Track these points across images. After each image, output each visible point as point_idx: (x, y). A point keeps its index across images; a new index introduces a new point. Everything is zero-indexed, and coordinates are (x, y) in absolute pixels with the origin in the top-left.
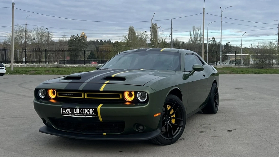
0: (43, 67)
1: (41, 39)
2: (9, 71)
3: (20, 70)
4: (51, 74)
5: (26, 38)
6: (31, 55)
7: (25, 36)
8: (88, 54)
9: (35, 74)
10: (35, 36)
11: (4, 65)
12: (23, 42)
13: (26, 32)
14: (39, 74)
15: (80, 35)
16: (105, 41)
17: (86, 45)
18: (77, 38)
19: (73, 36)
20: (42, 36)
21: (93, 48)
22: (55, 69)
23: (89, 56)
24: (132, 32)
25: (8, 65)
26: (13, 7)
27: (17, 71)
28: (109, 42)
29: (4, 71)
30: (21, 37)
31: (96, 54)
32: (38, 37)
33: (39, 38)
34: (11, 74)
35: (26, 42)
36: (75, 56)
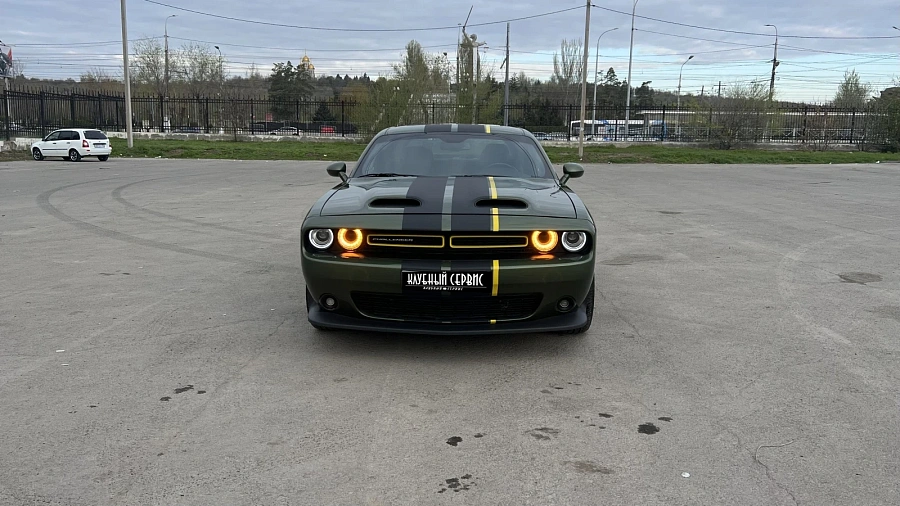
0: (203, 140)
1: (202, 71)
2: (119, 148)
3: (147, 146)
4: (218, 156)
5: (167, 71)
7: (166, 65)
8: (313, 109)
9: (182, 156)
10: (187, 64)
11: (110, 134)
12: (162, 78)
13: (166, 55)
14: (191, 156)
15: (295, 64)
16: (356, 78)
17: (310, 87)
18: (287, 71)
19: (280, 66)
20: (203, 65)
21: (327, 95)
22: (230, 145)
23: (317, 113)
24: (415, 57)
25: (124, 135)
27: (142, 150)
28: (365, 79)
29: (107, 149)
30: (157, 68)
31: (334, 111)
32: (193, 66)
33: (197, 70)
34: (128, 156)
35: (167, 77)
36: (285, 113)
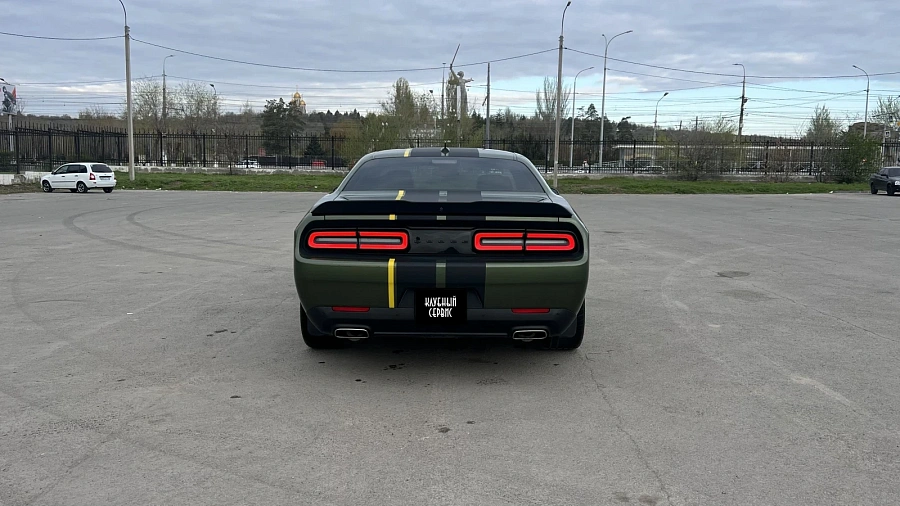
0: (201, 173)
1: (198, 109)
2: (123, 182)
3: (148, 179)
4: (215, 188)
5: (164, 108)
6: (179, 144)
7: (164, 102)
8: (304, 144)
9: (181, 188)
10: (185, 102)
11: (112, 168)
12: (160, 115)
13: (164, 93)
14: (189, 188)
15: (287, 101)
16: (346, 114)
17: (301, 123)
18: (280, 107)
19: (272, 102)
20: (199, 103)
21: (318, 130)
22: (226, 177)
23: (309, 148)
24: (403, 97)
25: (125, 169)
26: (127, 36)
27: (143, 183)
28: (355, 115)
29: (112, 182)
30: (155, 105)
31: (325, 146)
32: (189, 105)
33: (194, 107)
34: (130, 188)
35: (165, 114)
36: (278, 148)
